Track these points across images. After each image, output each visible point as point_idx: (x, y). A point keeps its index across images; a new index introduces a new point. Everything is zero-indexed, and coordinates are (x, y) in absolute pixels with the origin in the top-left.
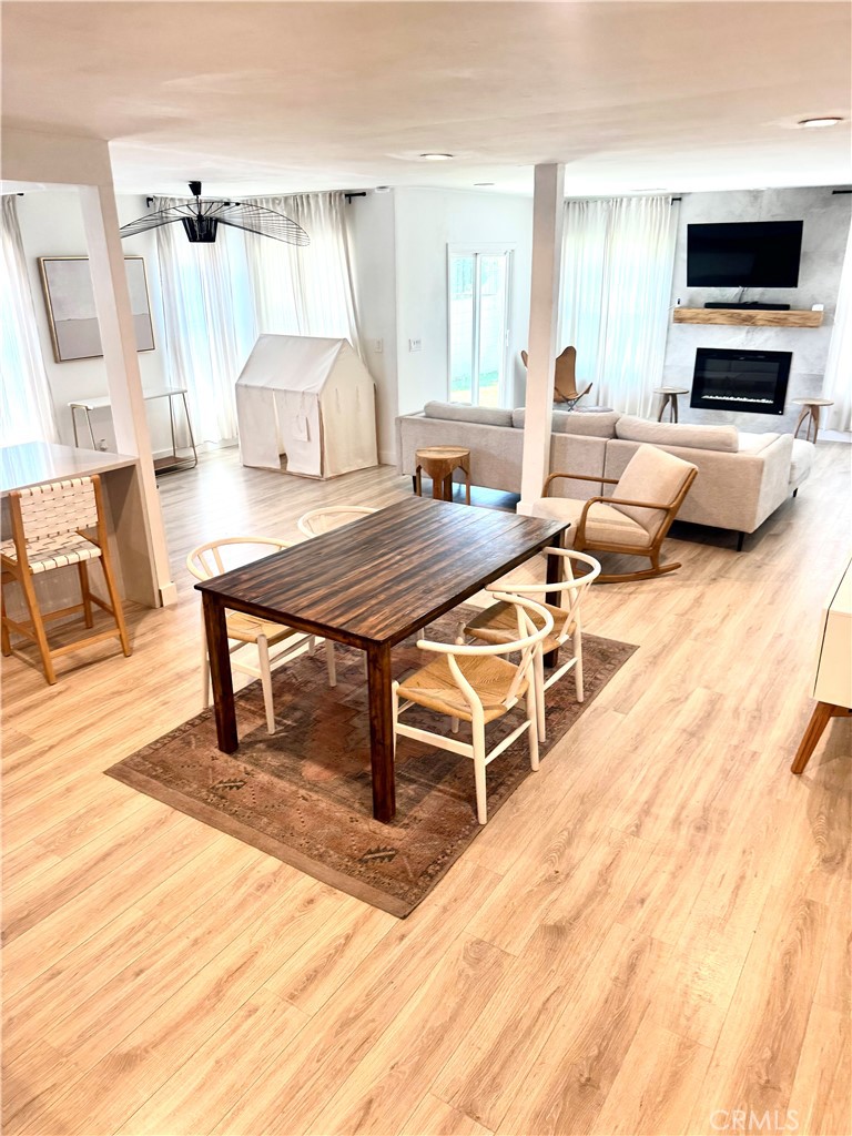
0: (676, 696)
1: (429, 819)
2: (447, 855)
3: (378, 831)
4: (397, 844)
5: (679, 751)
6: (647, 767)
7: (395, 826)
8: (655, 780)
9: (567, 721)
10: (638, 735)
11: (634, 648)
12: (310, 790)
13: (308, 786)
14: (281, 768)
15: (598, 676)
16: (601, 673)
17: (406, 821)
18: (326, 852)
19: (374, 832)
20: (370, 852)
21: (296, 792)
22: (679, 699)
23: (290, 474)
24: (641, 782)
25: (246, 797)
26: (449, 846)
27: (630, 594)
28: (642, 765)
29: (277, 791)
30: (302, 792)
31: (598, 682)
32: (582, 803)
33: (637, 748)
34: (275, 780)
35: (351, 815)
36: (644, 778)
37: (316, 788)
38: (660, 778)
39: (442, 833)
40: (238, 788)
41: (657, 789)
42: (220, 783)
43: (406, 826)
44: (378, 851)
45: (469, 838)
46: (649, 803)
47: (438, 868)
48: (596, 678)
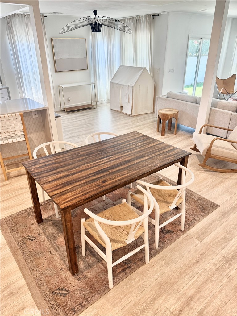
0: (228, 236)
1: (90, 279)
2: (88, 301)
3: (68, 278)
4: (71, 288)
5: (218, 269)
6: (198, 275)
7: (76, 277)
8: (200, 283)
9: (172, 239)
10: (201, 255)
11: (218, 206)
12: (55, 249)
13: (55, 247)
14: (51, 235)
15: (196, 218)
16: (198, 217)
17: (81, 277)
18: (43, 283)
19: (66, 279)
20: (59, 289)
21: (49, 248)
22: (229, 238)
23: (123, 113)
24: (193, 283)
25: (32, 246)
26: (91, 297)
27: (226, 179)
28: (197, 273)
29: (44, 246)
30: (52, 249)
31: (194, 221)
32: (160, 288)
33: (198, 262)
34: (46, 240)
35: (63, 267)
36: (194, 281)
37: (57, 249)
38: (202, 284)
39: (92, 288)
40: (32, 240)
41: (199, 290)
42: (28, 236)
43: (80, 279)
44: (62, 289)
45: (101, 294)
46: (191, 298)
47: (80, 308)
48: (195, 219)
